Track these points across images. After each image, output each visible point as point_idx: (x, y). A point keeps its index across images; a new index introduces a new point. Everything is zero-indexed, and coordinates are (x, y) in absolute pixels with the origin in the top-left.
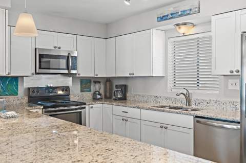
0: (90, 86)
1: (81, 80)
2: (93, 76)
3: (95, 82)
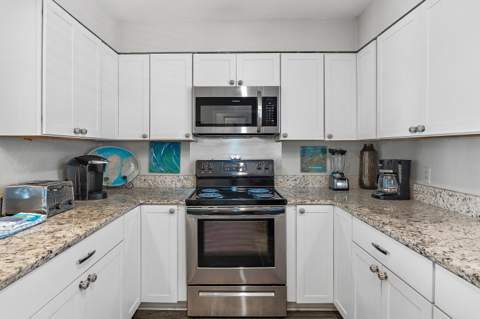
0: (325, 159)
1: (302, 147)
2: (322, 138)
3: (333, 152)
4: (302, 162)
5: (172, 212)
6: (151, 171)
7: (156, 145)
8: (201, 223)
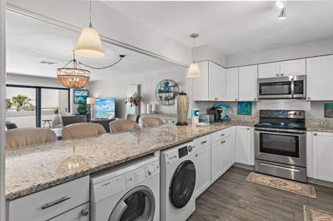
1: (325, 104)
4: (325, 113)
5: (248, 129)
6: (238, 114)
7: (240, 103)
8: (261, 135)
